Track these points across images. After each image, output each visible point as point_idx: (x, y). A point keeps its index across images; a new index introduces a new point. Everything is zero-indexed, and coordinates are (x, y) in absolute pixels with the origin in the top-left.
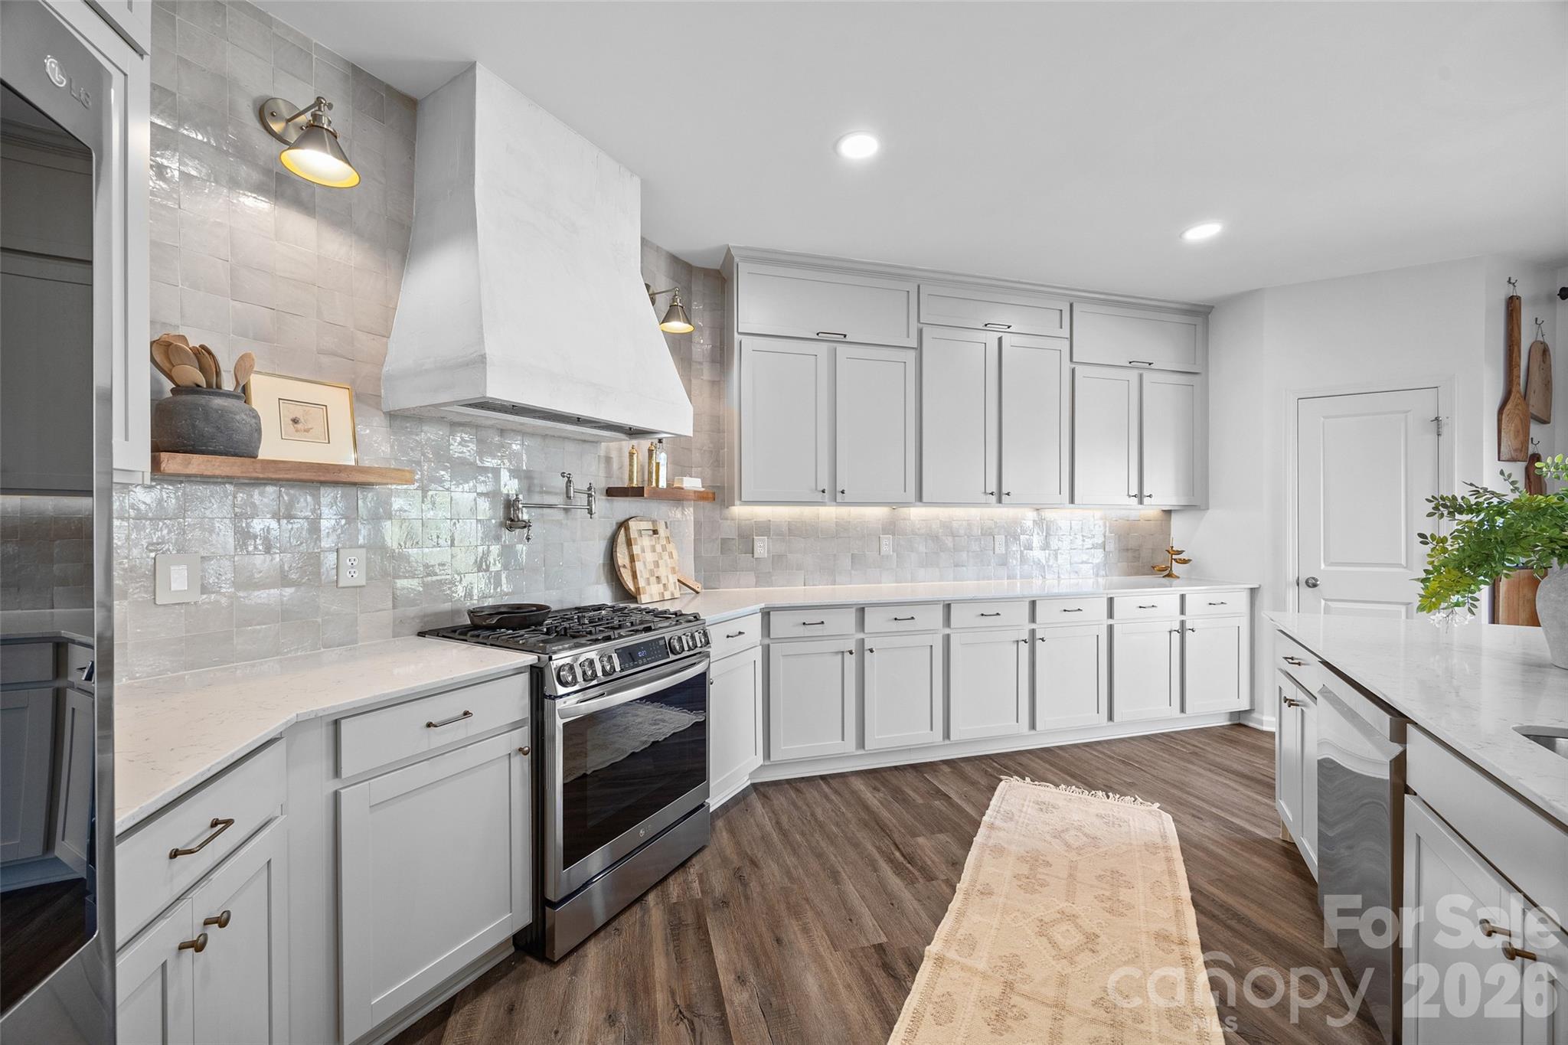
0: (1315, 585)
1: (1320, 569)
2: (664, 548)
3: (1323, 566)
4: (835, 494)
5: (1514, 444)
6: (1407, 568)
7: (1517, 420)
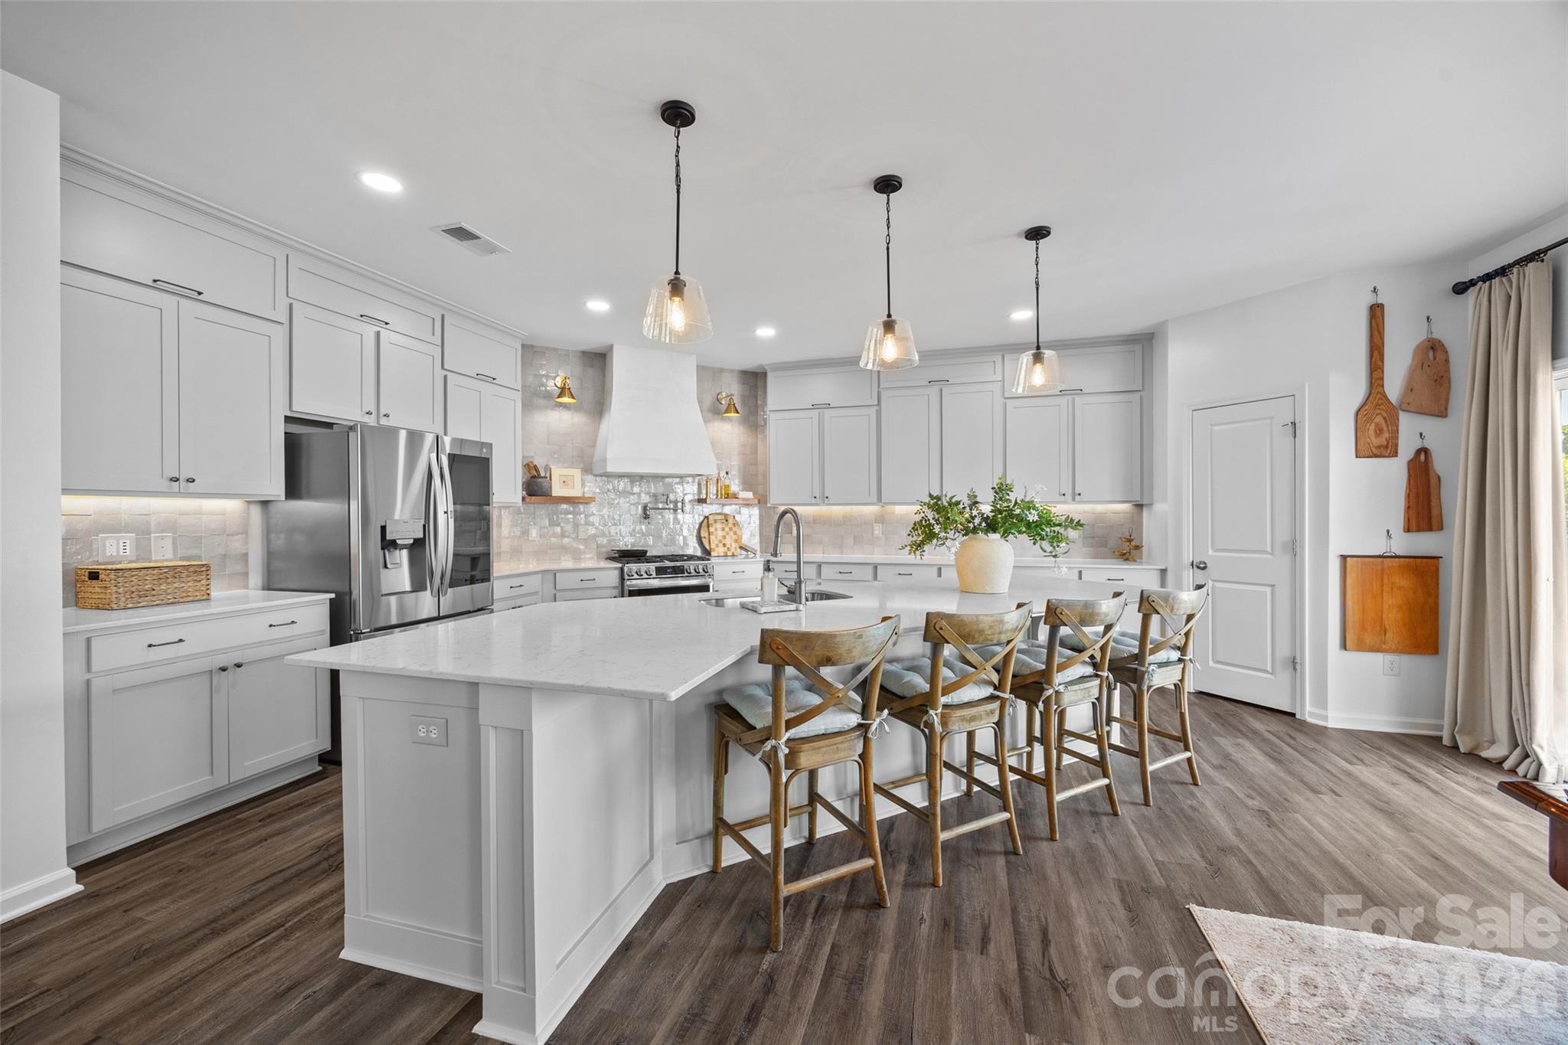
0: (1204, 568)
1: (1209, 555)
2: (731, 529)
3: (1210, 552)
4: (825, 499)
5: (1376, 441)
6: (1272, 554)
7: (1379, 419)
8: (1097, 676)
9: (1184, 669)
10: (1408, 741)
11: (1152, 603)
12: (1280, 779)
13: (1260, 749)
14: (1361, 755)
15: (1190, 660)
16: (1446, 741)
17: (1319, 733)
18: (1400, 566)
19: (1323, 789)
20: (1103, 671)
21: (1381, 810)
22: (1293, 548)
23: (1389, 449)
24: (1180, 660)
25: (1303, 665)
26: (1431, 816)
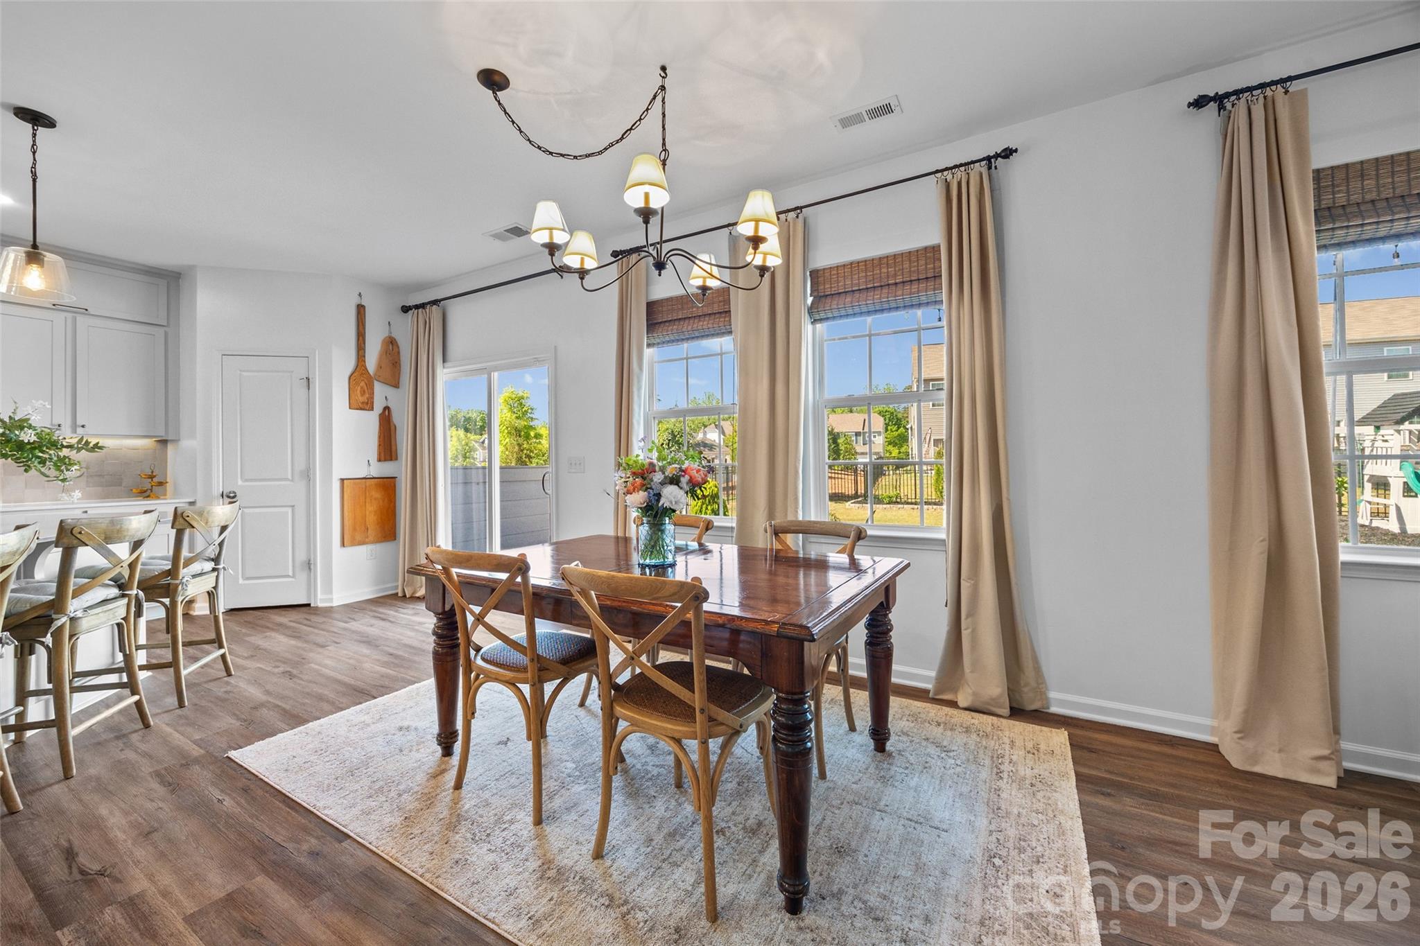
0: (234, 497)
3: (240, 482)
5: (361, 399)
6: (292, 481)
7: (362, 384)
8: (123, 596)
9: (217, 577)
10: (380, 600)
11: (187, 519)
12: (298, 648)
13: (284, 634)
14: (353, 616)
15: (224, 568)
16: (400, 595)
17: (328, 611)
18: (376, 485)
19: (329, 643)
20: (131, 589)
21: (364, 642)
22: (308, 475)
23: (367, 405)
24: (214, 570)
25: (315, 564)
26: (390, 634)
